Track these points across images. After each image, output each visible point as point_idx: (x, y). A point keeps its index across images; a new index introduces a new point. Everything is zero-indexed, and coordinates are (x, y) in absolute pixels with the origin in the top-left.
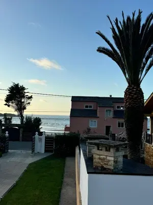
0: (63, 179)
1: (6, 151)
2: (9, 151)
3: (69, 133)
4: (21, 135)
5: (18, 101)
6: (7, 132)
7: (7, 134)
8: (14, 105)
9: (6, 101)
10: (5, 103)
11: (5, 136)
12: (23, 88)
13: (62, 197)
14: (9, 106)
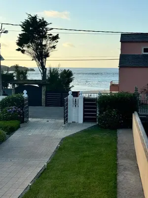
0: (117, 160)
1: (25, 119)
2: (30, 119)
3: (117, 94)
4: (43, 97)
5: (37, 45)
6: (25, 92)
7: (25, 95)
8: (31, 50)
9: (18, 44)
10: (18, 47)
11: (23, 97)
12: (43, 23)
13: (120, 186)
14: (23, 52)
